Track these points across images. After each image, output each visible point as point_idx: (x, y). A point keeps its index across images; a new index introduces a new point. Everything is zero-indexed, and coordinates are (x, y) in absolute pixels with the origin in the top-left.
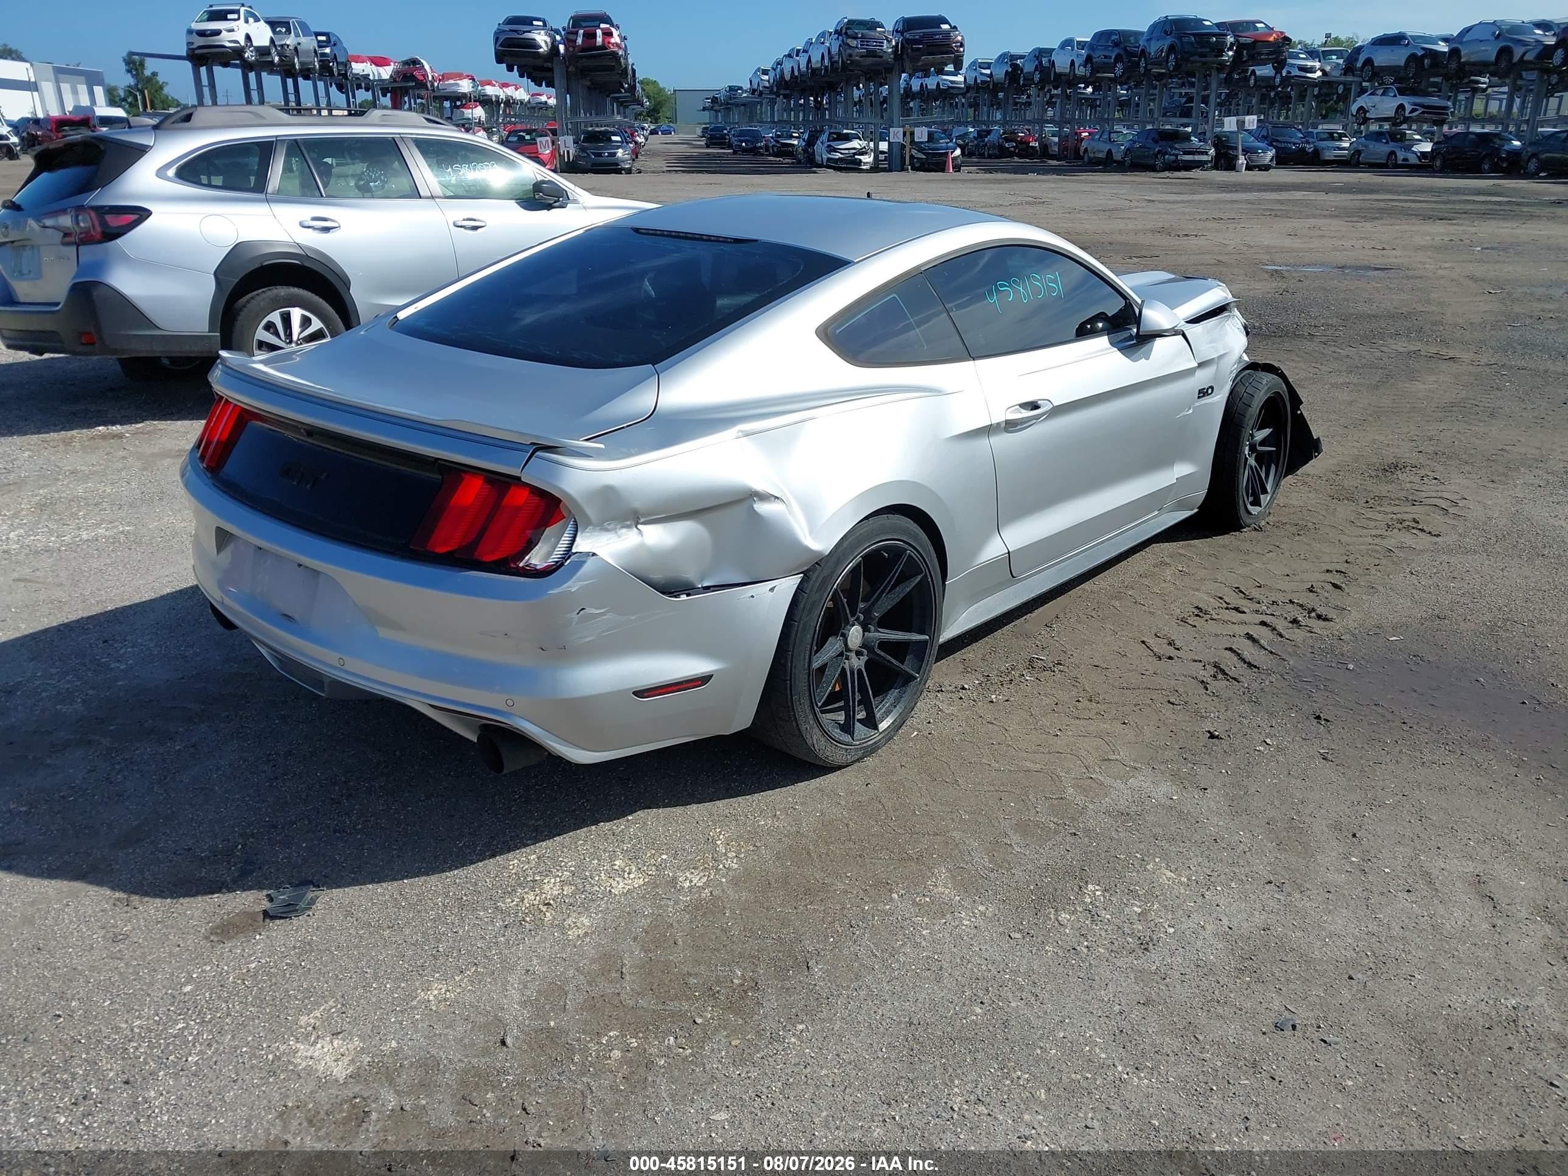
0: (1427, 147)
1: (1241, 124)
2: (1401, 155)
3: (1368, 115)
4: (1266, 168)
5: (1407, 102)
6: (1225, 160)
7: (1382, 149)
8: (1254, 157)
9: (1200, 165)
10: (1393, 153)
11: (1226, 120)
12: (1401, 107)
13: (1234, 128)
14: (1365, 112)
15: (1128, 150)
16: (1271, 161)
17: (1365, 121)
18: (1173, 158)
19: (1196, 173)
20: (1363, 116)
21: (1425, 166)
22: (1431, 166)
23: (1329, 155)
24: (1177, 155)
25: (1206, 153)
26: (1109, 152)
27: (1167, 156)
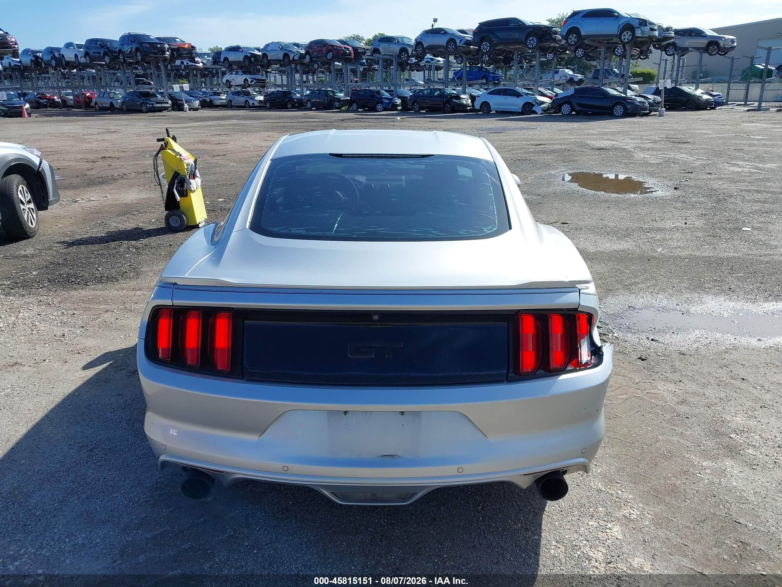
0: (261, 98)
1: (182, 88)
2: (251, 102)
3: (231, 84)
4: (197, 109)
5: (248, 77)
6: (177, 106)
7: (241, 100)
8: (190, 103)
9: (165, 109)
10: (247, 101)
11: (174, 86)
12: (246, 80)
13: (179, 90)
14: (230, 82)
15: (123, 102)
16: (199, 106)
17: (230, 86)
18: (151, 106)
19: (164, 113)
20: (228, 84)
21: (261, 106)
22: (265, 107)
23: (217, 103)
24: (153, 105)
25: (168, 103)
26: (111, 103)
27: (147, 105)
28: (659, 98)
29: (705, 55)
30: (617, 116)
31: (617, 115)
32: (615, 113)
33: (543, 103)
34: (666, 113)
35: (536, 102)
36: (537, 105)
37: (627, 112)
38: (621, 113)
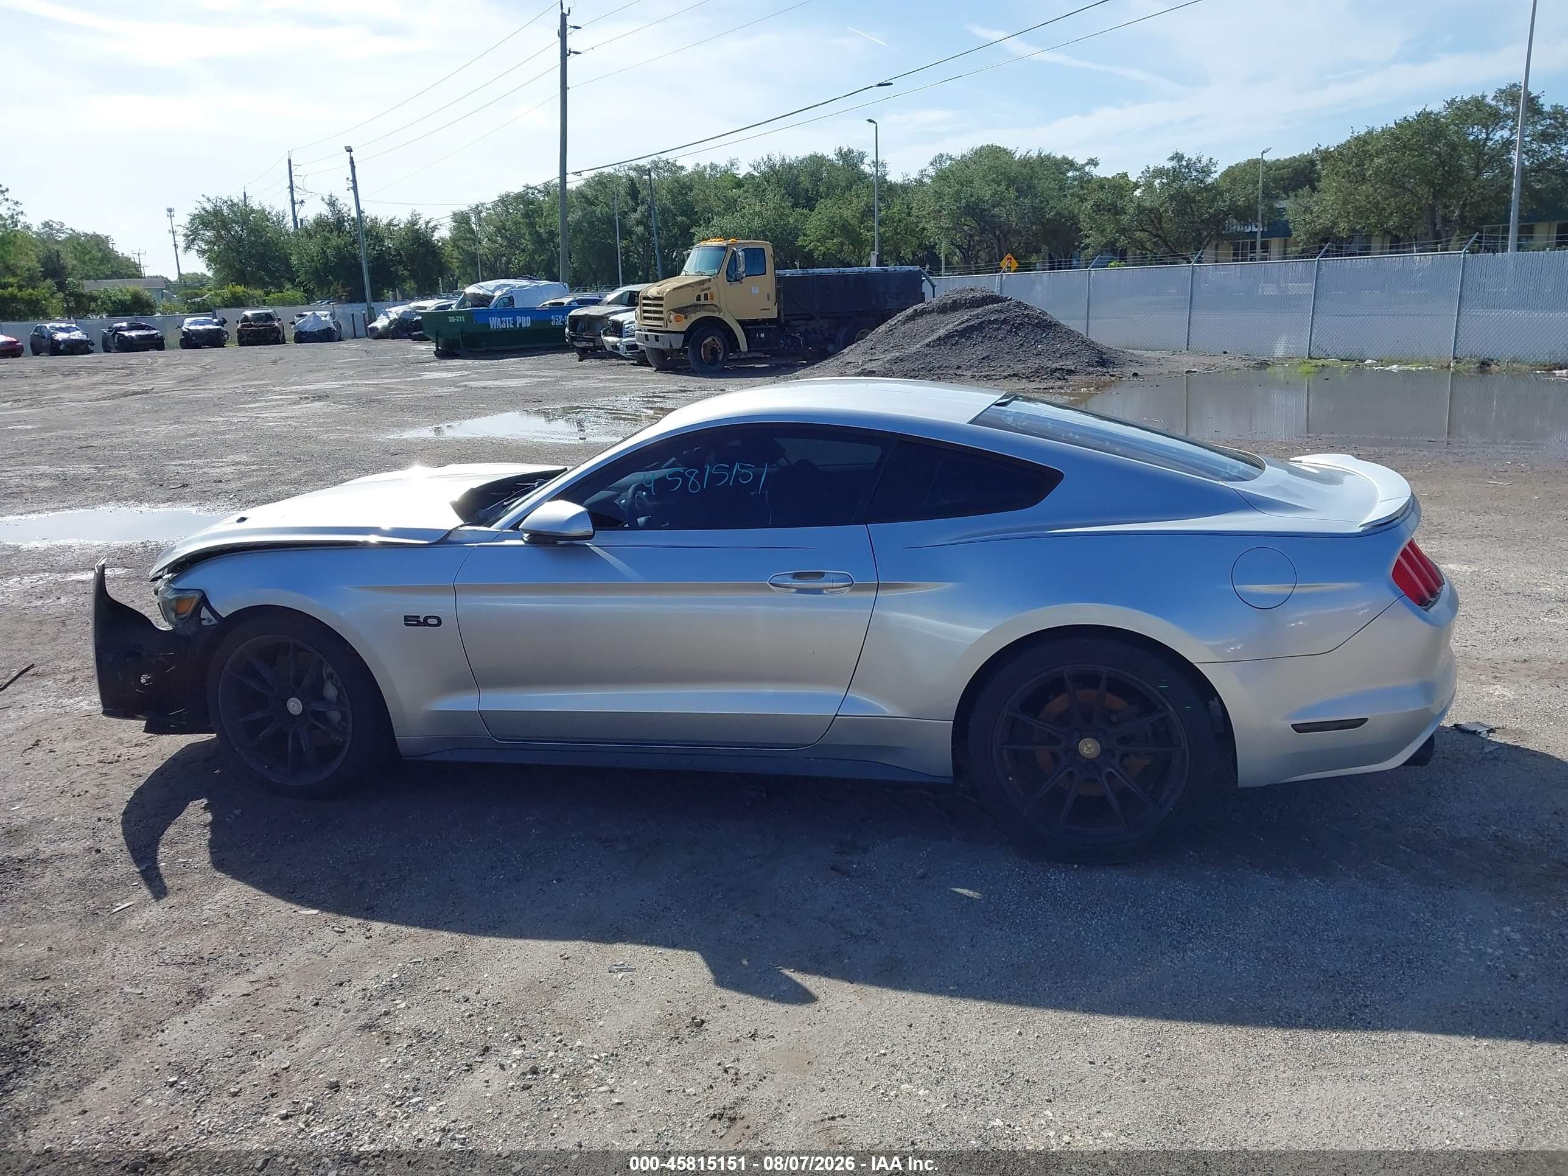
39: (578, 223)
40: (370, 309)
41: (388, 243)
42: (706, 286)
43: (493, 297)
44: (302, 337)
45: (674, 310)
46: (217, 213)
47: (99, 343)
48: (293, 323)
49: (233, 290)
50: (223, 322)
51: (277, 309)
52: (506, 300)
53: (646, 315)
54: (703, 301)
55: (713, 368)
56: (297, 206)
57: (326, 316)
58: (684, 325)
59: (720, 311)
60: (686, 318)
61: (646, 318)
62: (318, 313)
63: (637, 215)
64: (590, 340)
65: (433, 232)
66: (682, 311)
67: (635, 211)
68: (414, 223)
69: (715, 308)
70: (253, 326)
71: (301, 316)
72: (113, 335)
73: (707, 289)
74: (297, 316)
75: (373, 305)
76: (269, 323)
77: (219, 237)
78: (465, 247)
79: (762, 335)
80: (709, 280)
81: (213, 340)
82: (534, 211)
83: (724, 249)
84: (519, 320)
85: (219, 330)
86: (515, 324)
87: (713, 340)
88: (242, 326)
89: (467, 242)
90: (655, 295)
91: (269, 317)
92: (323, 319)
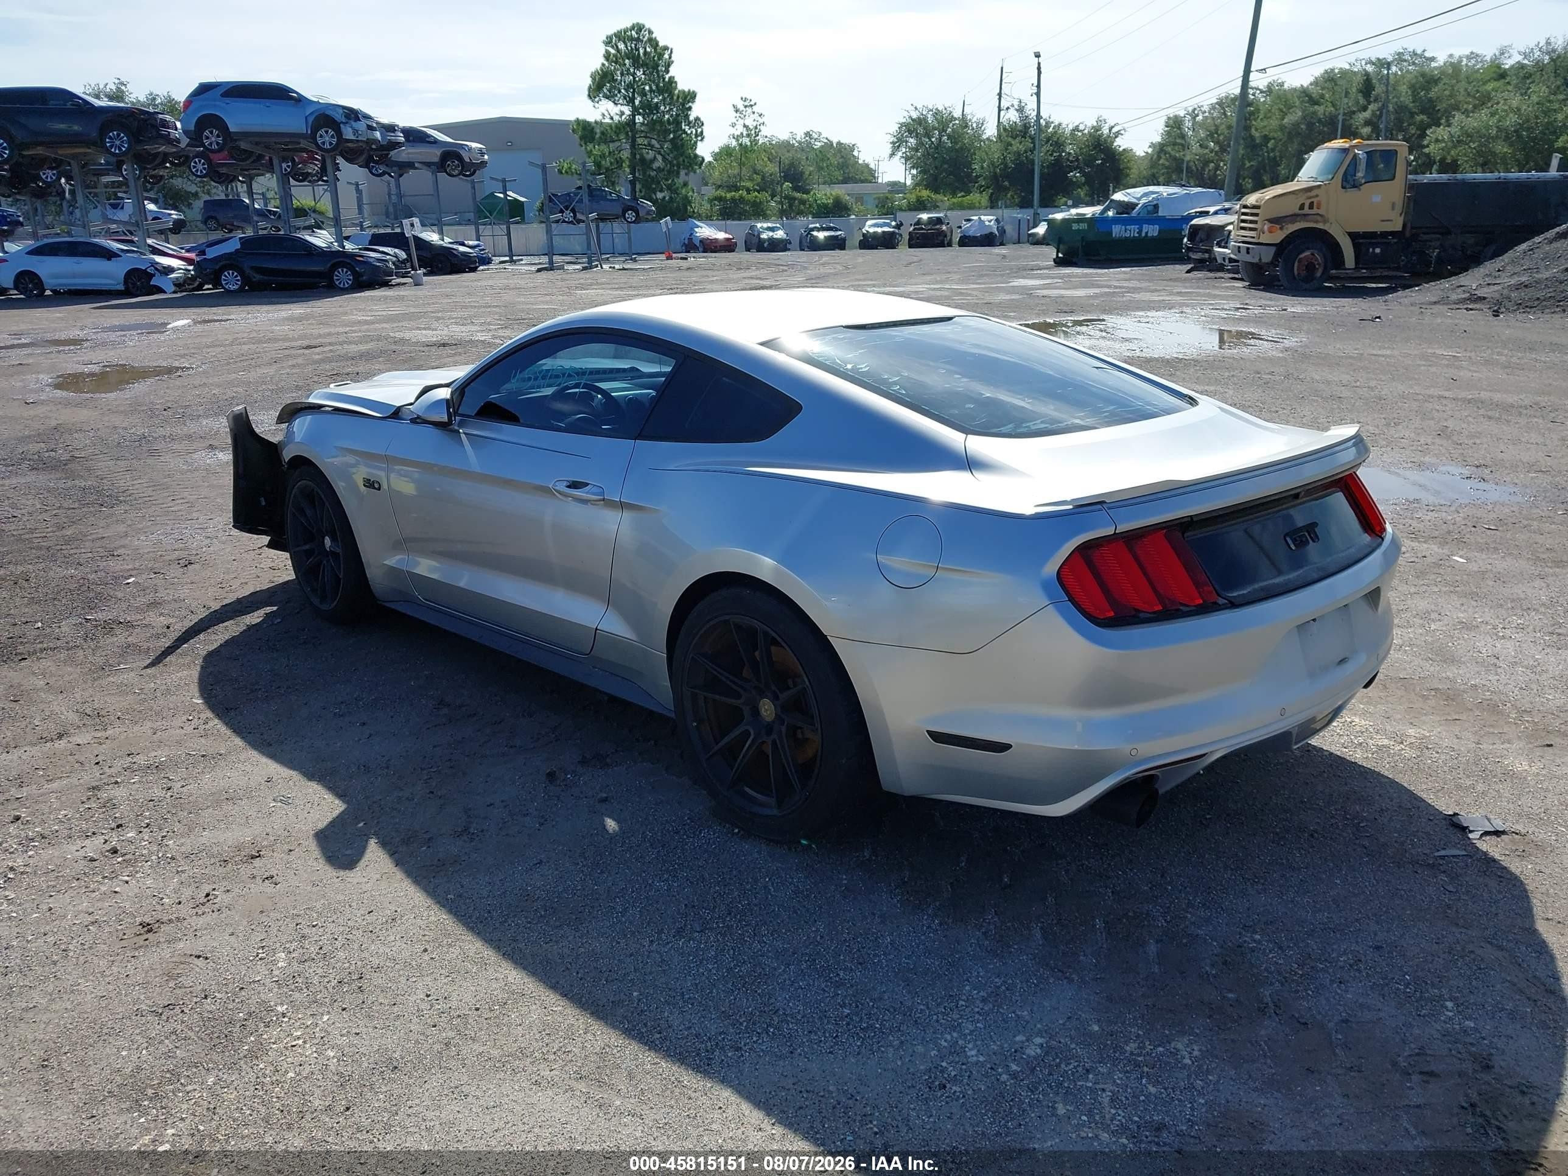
28: (404, 253)
29: (442, 176)
30: (342, 289)
31: (342, 286)
32: (337, 283)
33: (170, 270)
34: (425, 279)
35: (156, 269)
36: (158, 274)
37: (361, 279)
38: (350, 282)
39: (1296, 125)
40: (1036, 214)
41: (1069, 149)
42: (1313, 193)
43: (1137, 205)
44: (967, 241)
45: (1270, 221)
46: (920, 121)
47: (796, 242)
48: (960, 227)
49: (919, 194)
50: (898, 226)
51: (949, 213)
52: (1150, 208)
53: (1243, 225)
54: (1306, 210)
55: (1307, 286)
56: (1002, 113)
57: (990, 221)
58: (1278, 236)
59: (1325, 221)
60: (1281, 229)
61: (1243, 228)
62: (983, 218)
63: (1367, 114)
64: (1207, 251)
65: (1116, 137)
66: (1277, 221)
67: (1365, 109)
68: (1097, 129)
69: (1319, 218)
70: (922, 229)
71: (969, 220)
72: (807, 235)
73: (1313, 197)
74: (965, 220)
75: (1040, 211)
76: (938, 227)
77: (920, 144)
78: (1173, 153)
79: (1378, 250)
80: (1319, 186)
81: (887, 242)
82: (1252, 113)
83: (1345, 151)
84: (1146, 228)
85: (893, 232)
86: (1140, 232)
87: (1312, 254)
88: (914, 230)
89: (1176, 148)
90: (1254, 203)
91: (939, 221)
92: (987, 223)
